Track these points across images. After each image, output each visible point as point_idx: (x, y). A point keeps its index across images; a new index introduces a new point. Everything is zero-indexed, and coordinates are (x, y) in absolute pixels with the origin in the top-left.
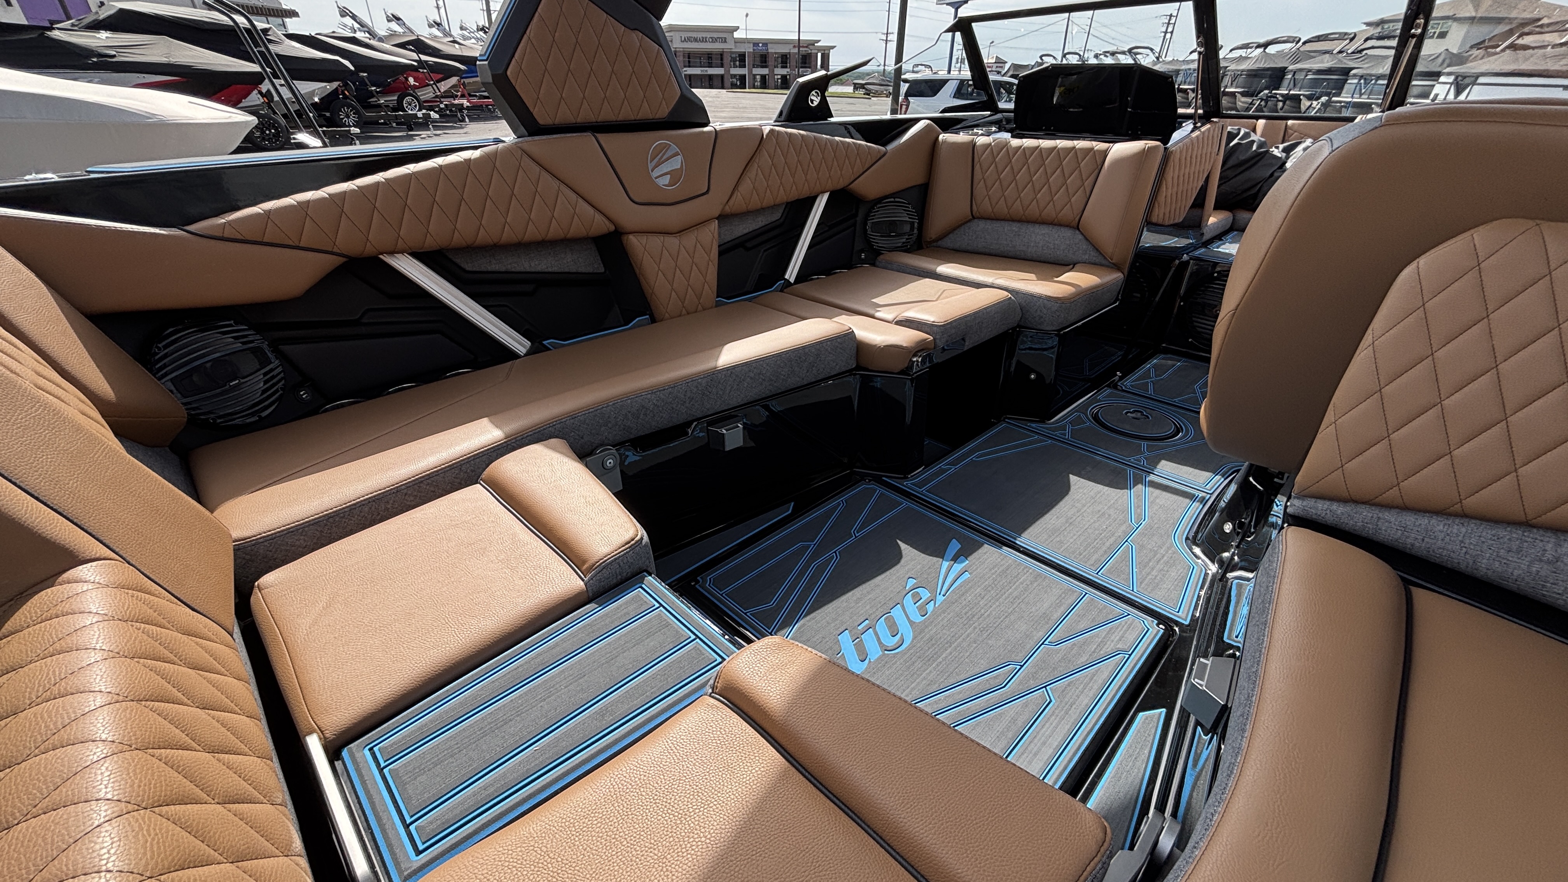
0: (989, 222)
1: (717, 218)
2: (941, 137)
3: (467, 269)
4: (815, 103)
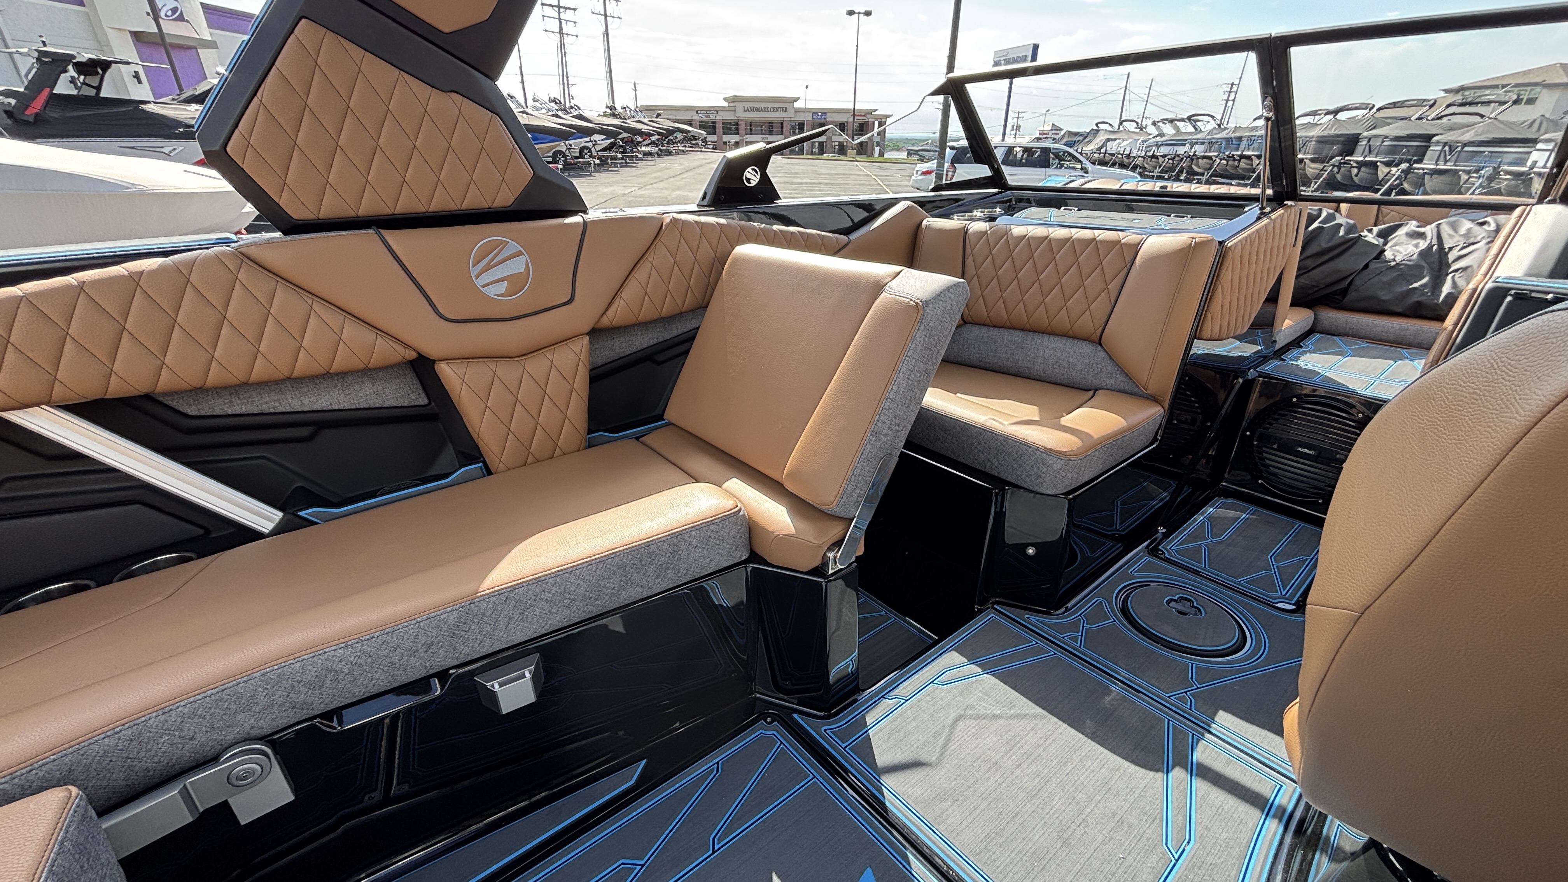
0: (984, 329)
1: (587, 334)
2: (925, 223)
3: (190, 414)
4: (753, 183)
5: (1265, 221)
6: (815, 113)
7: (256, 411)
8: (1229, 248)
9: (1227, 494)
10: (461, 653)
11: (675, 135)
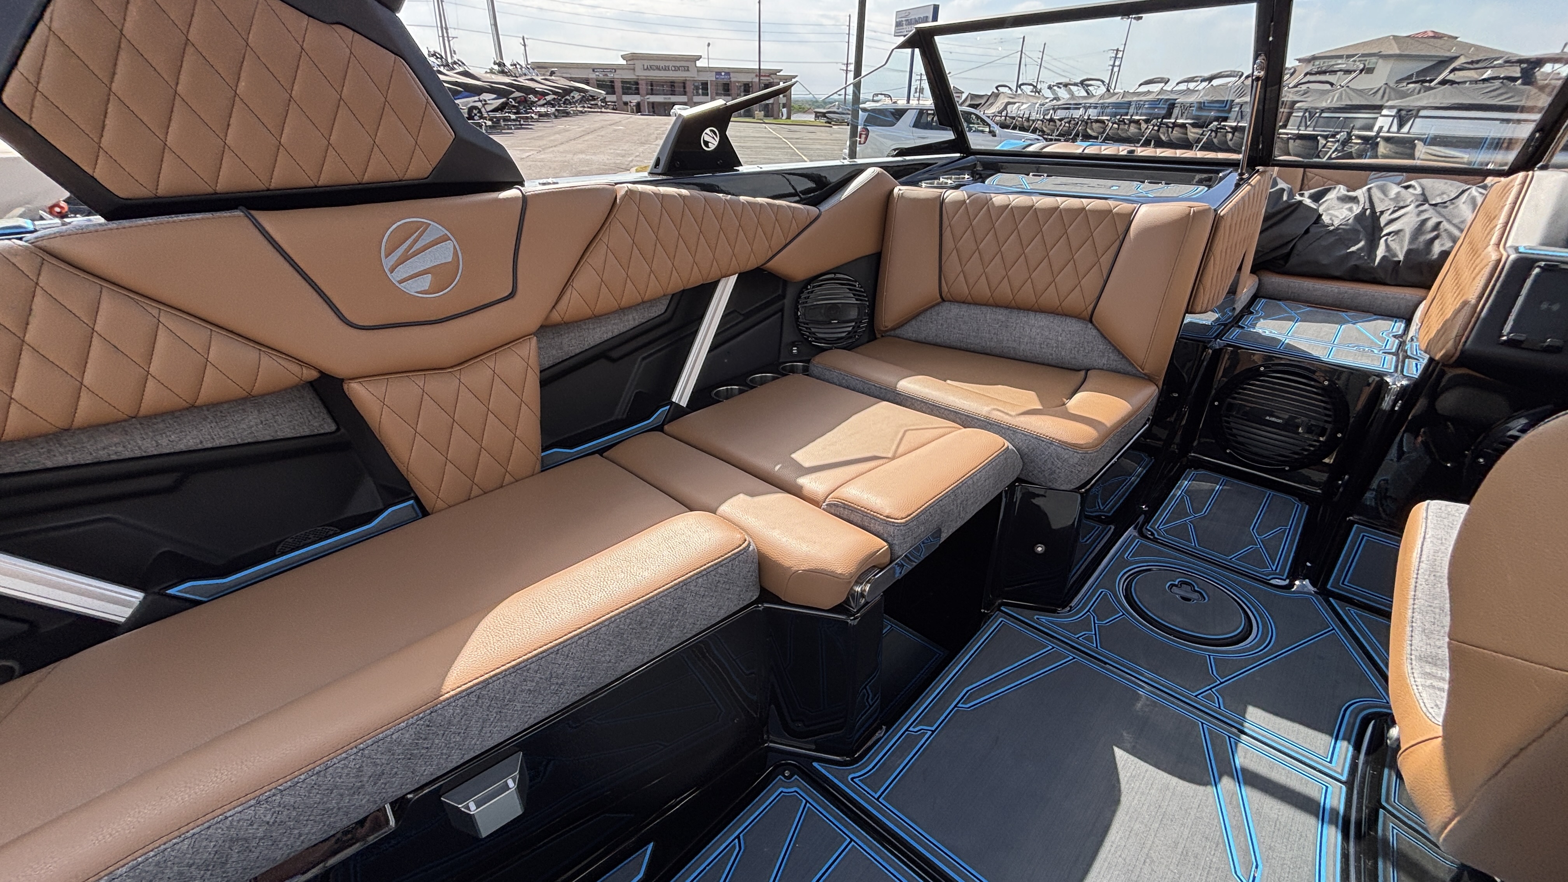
0: (964, 307)
1: (535, 334)
2: (896, 190)
4: (712, 147)
5: (1245, 189)
6: (718, 72)
7: (89, 459)
8: (1222, 217)
9: (1199, 465)
10: (422, 775)
11: (572, 95)
